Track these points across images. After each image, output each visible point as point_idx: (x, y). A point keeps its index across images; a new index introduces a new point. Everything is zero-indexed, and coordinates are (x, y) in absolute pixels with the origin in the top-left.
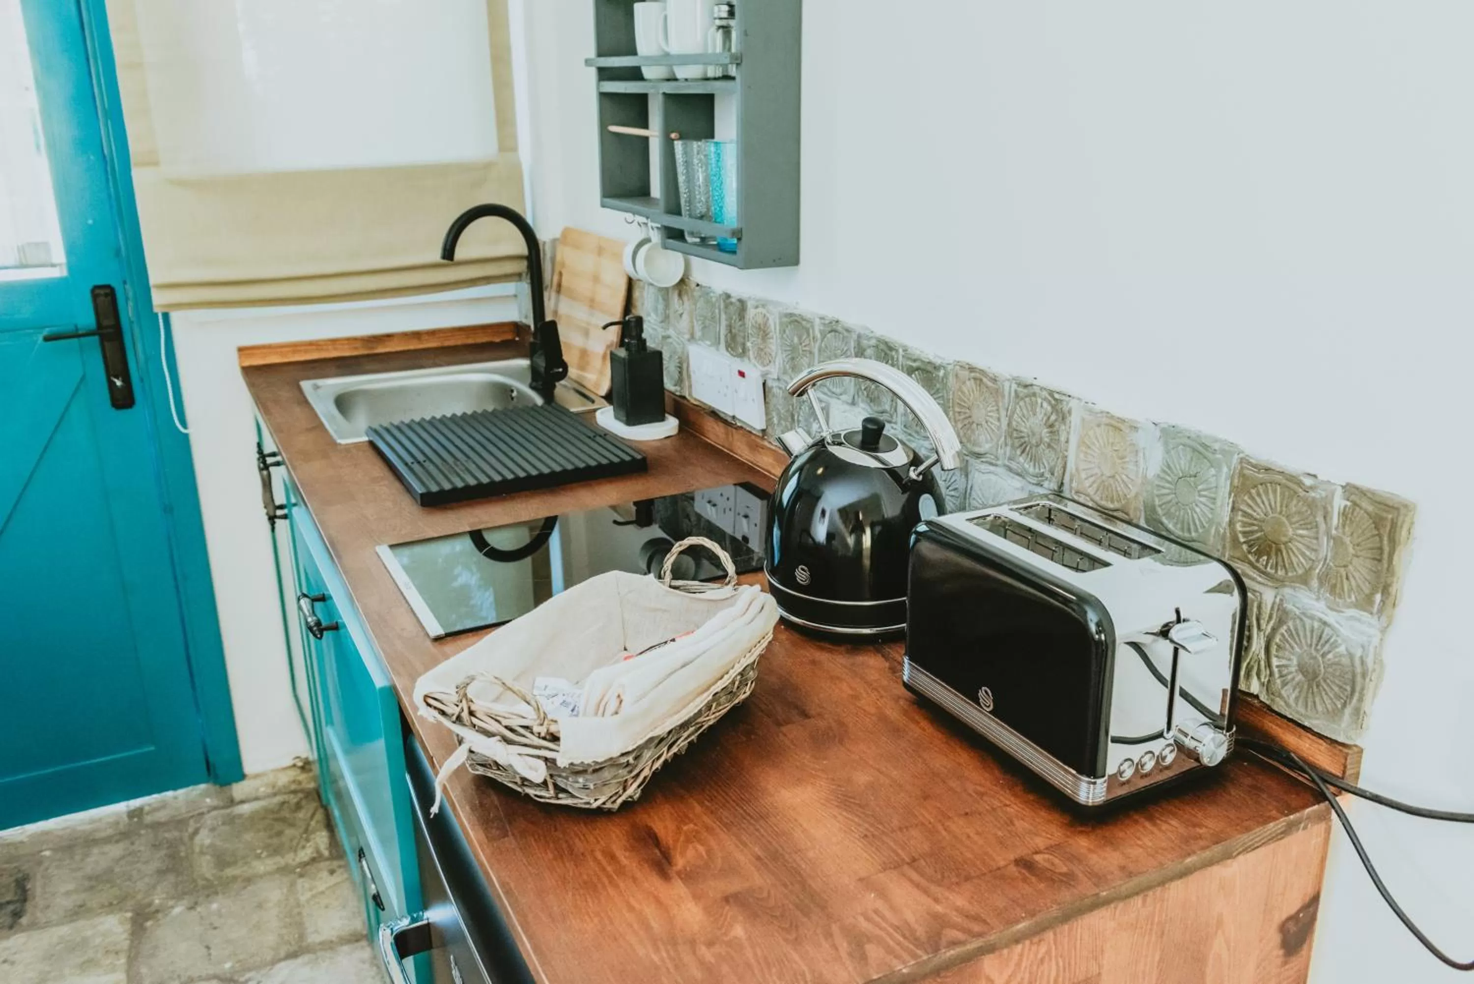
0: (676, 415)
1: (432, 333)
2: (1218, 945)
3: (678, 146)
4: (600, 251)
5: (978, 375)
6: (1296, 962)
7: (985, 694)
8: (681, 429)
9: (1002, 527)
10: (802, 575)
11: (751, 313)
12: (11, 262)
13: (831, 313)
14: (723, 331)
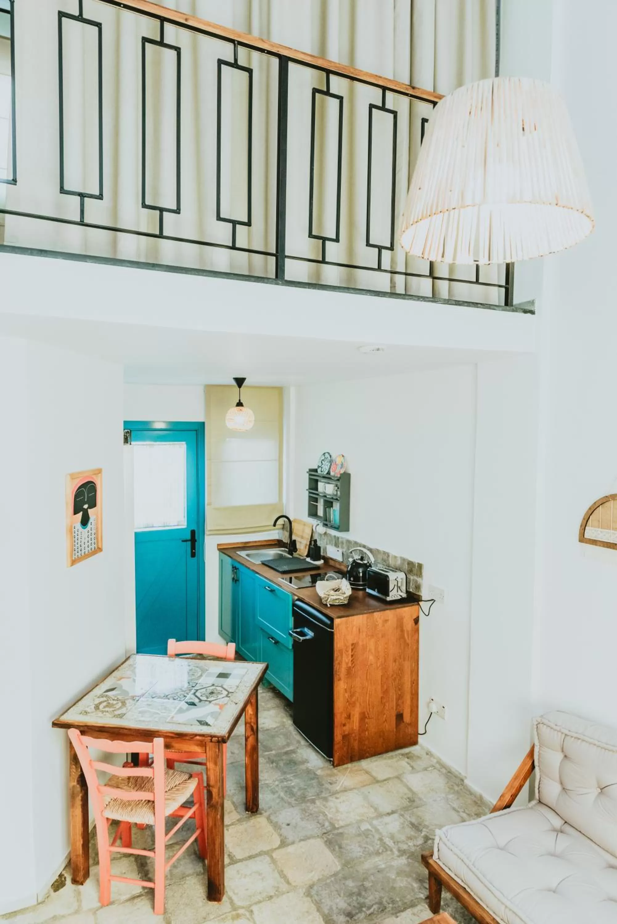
0: (323, 559)
1: (259, 541)
2: (405, 620)
3: (327, 509)
4: (304, 525)
5: (378, 550)
6: (417, 626)
7: (376, 590)
8: (324, 562)
9: (380, 570)
10: (352, 579)
11: (340, 540)
12: (176, 524)
13: (355, 540)
14: (334, 542)
